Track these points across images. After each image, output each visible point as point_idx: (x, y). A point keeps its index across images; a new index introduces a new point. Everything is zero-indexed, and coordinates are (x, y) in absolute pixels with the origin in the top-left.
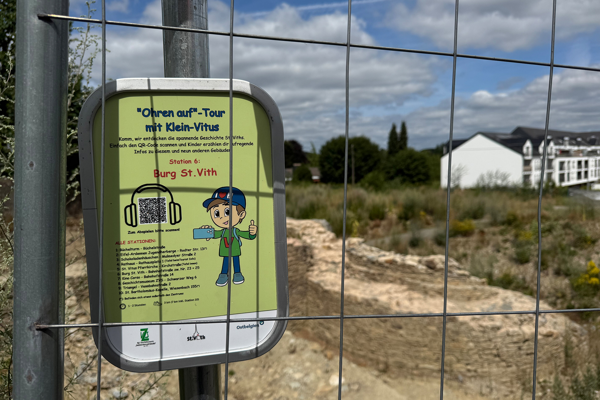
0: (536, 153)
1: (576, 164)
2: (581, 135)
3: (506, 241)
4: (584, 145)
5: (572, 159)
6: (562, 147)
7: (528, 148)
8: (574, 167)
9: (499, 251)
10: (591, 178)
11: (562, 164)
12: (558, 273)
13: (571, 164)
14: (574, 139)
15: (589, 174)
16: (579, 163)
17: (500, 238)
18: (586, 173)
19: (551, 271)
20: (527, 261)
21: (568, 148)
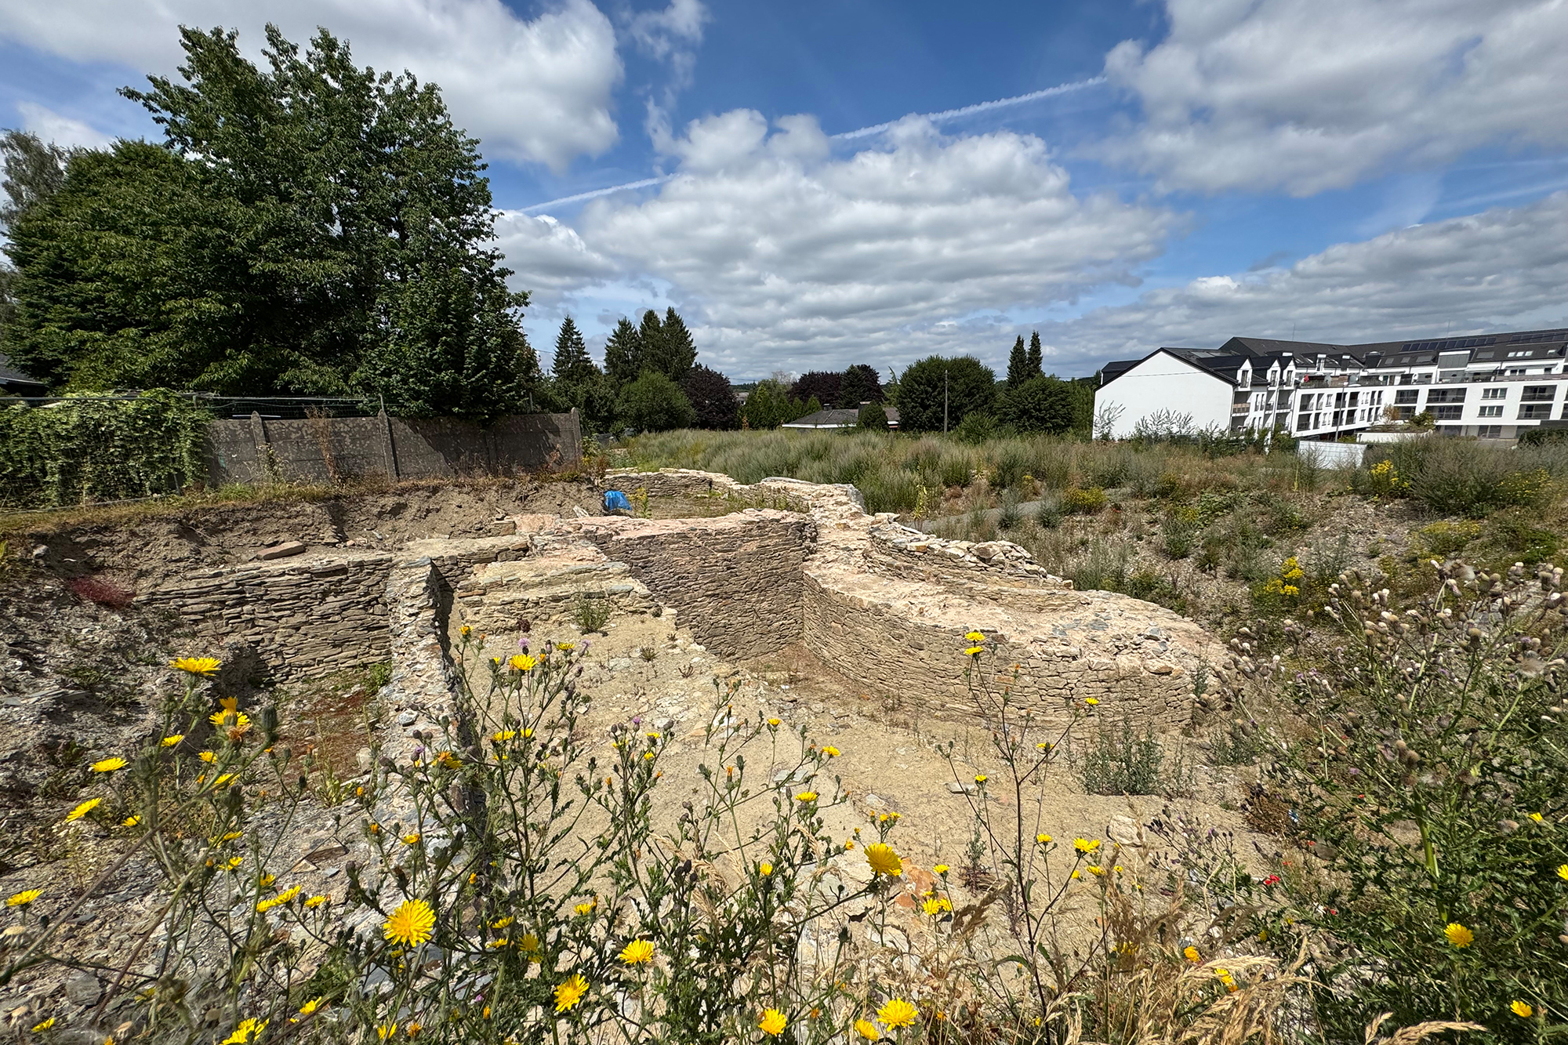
0: (1259, 381)
1: (1333, 400)
2: (1349, 350)
3: (1153, 522)
4: (1354, 367)
5: (1326, 391)
6: (1312, 371)
7: (1245, 372)
8: (1328, 404)
9: (1140, 538)
10: (1358, 424)
11: (1306, 399)
12: (1232, 575)
13: (1324, 399)
14: (1337, 356)
15: (1358, 415)
16: (1340, 397)
17: (1145, 517)
18: (1351, 414)
19: (1221, 571)
20: (1184, 556)
21: (1323, 371)
